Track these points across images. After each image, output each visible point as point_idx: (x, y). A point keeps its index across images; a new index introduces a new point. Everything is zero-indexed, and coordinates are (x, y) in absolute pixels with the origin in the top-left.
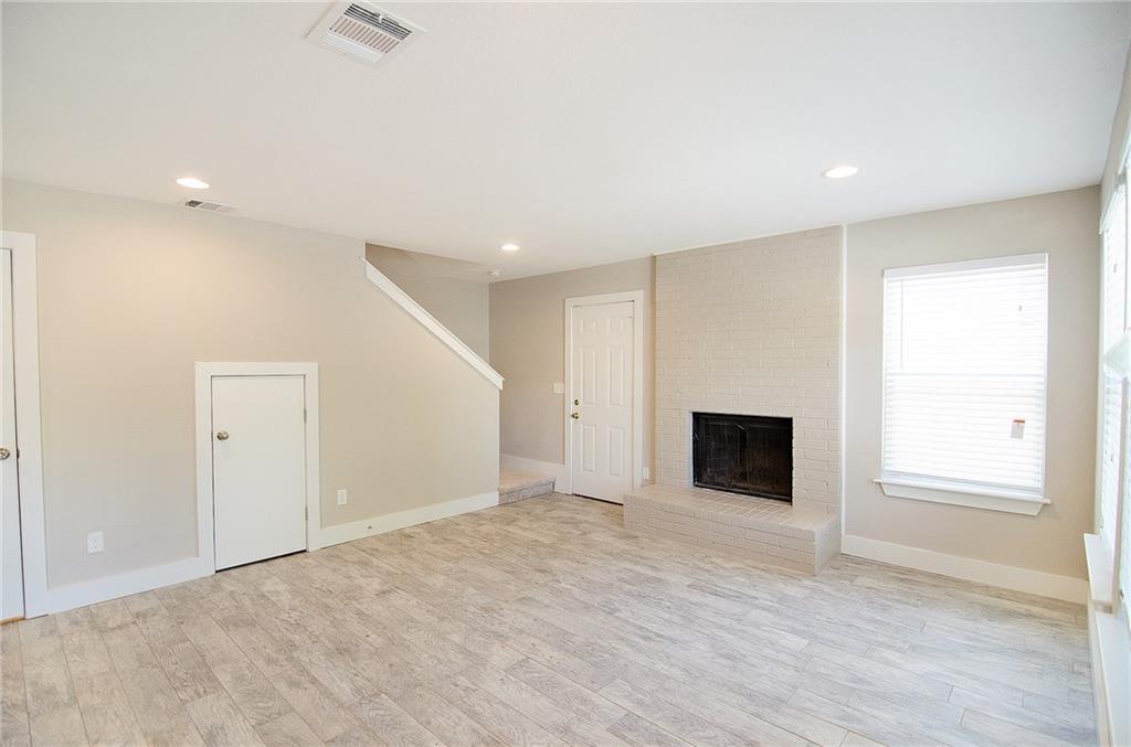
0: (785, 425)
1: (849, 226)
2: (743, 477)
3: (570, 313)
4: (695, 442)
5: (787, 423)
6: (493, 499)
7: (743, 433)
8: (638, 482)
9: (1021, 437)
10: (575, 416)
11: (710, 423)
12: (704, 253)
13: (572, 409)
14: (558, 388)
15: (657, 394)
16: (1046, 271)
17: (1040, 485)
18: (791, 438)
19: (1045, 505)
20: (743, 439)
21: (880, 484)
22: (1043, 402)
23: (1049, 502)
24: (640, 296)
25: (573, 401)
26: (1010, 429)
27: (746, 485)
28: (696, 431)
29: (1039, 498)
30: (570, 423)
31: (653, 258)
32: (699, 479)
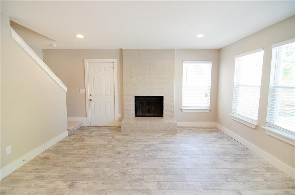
0: (161, 98)
1: (176, 49)
2: (149, 112)
4: (135, 105)
6: (66, 134)
7: (149, 101)
8: (117, 118)
9: (207, 97)
10: (91, 100)
11: (140, 99)
12: (140, 50)
14: (82, 91)
15: (124, 91)
16: (211, 65)
17: (209, 106)
18: (163, 101)
19: (210, 110)
20: (149, 103)
21: (181, 110)
22: (210, 90)
23: (211, 109)
24: (116, 61)
25: (89, 95)
26: (205, 96)
27: (150, 114)
28: (136, 101)
29: (209, 108)
30: (88, 102)
31: (121, 50)
32: (137, 115)
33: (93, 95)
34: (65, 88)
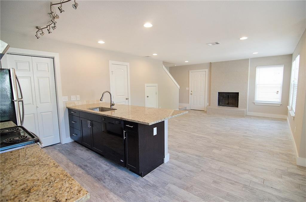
0: (237, 94)
1: (251, 59)
2: (228, 104)
3: (190, 73)
5: (238, 93)
7: (228, 96)
8: (206, 106)
9: (278, 94)
10: (191, 94)
11: (222, 94)
13: (190, 93)
14: (187, 89)
15: (211, 89)
16: (283, 68)
17: (280, 101)
18: (238, 96)
19: (281, 104)
20: (228, 97)
21: (254, 103)
22: (282, 88)
24: (207, 70)
25: (191, 91)
26: (276, 92)
28: (219, 96)
30: (190, 95)
31: (211, 63)
32: (219, 104)
33: (193, 91)
34: (179, 87)
